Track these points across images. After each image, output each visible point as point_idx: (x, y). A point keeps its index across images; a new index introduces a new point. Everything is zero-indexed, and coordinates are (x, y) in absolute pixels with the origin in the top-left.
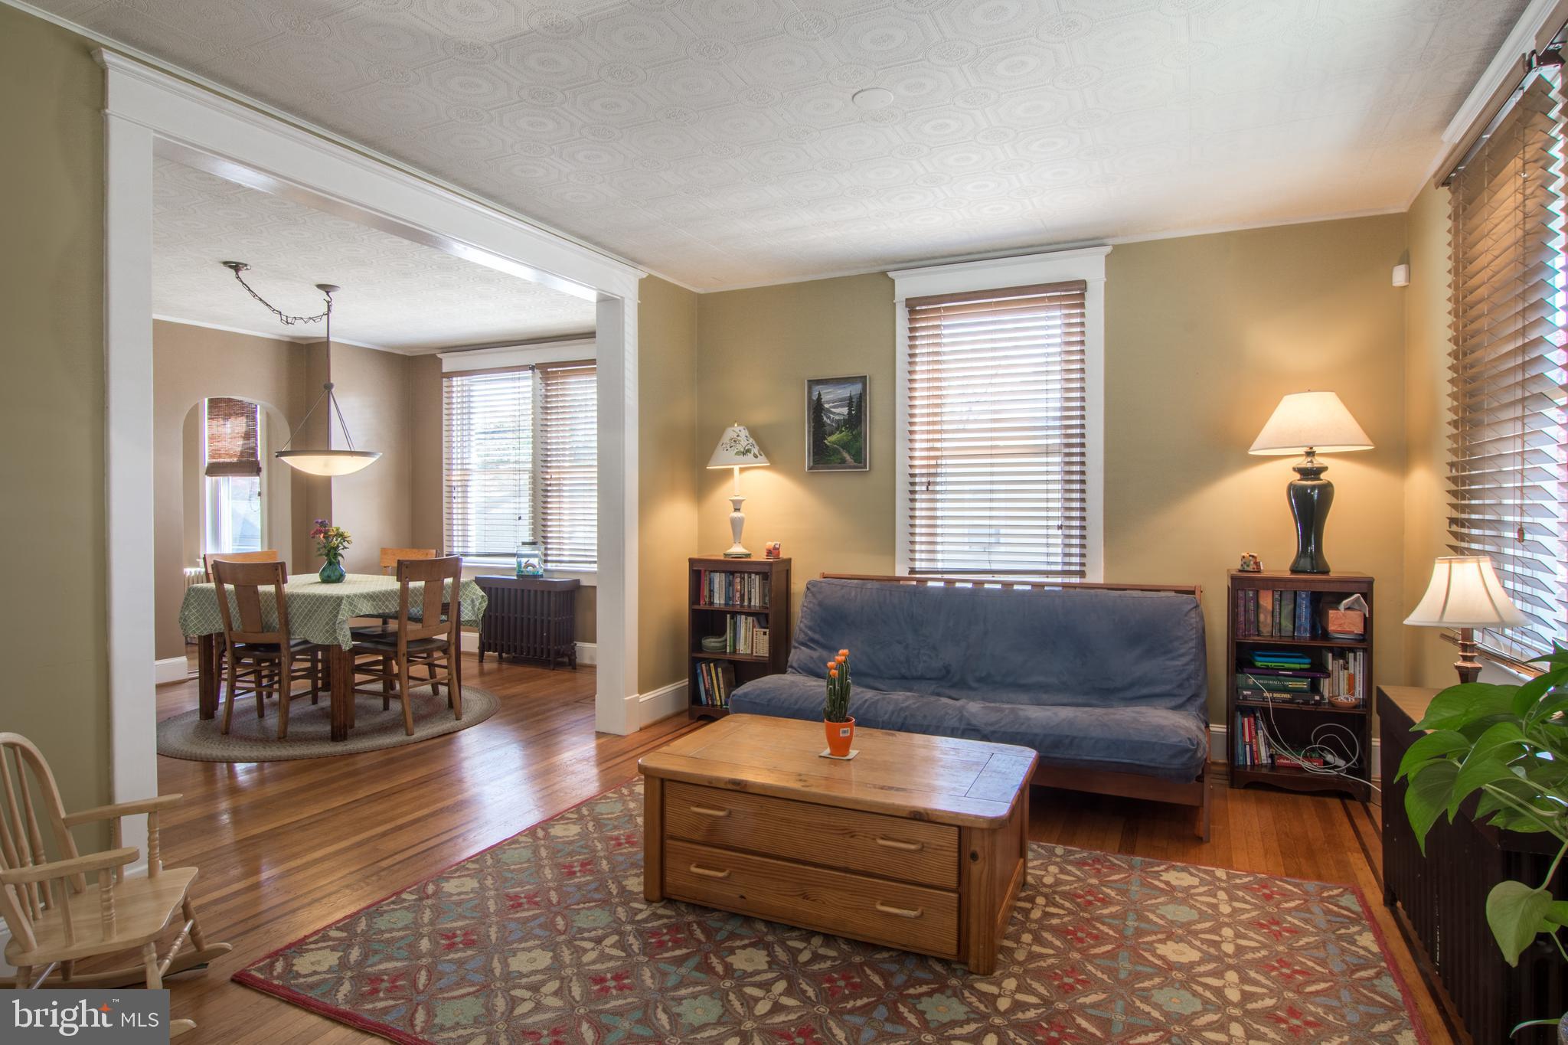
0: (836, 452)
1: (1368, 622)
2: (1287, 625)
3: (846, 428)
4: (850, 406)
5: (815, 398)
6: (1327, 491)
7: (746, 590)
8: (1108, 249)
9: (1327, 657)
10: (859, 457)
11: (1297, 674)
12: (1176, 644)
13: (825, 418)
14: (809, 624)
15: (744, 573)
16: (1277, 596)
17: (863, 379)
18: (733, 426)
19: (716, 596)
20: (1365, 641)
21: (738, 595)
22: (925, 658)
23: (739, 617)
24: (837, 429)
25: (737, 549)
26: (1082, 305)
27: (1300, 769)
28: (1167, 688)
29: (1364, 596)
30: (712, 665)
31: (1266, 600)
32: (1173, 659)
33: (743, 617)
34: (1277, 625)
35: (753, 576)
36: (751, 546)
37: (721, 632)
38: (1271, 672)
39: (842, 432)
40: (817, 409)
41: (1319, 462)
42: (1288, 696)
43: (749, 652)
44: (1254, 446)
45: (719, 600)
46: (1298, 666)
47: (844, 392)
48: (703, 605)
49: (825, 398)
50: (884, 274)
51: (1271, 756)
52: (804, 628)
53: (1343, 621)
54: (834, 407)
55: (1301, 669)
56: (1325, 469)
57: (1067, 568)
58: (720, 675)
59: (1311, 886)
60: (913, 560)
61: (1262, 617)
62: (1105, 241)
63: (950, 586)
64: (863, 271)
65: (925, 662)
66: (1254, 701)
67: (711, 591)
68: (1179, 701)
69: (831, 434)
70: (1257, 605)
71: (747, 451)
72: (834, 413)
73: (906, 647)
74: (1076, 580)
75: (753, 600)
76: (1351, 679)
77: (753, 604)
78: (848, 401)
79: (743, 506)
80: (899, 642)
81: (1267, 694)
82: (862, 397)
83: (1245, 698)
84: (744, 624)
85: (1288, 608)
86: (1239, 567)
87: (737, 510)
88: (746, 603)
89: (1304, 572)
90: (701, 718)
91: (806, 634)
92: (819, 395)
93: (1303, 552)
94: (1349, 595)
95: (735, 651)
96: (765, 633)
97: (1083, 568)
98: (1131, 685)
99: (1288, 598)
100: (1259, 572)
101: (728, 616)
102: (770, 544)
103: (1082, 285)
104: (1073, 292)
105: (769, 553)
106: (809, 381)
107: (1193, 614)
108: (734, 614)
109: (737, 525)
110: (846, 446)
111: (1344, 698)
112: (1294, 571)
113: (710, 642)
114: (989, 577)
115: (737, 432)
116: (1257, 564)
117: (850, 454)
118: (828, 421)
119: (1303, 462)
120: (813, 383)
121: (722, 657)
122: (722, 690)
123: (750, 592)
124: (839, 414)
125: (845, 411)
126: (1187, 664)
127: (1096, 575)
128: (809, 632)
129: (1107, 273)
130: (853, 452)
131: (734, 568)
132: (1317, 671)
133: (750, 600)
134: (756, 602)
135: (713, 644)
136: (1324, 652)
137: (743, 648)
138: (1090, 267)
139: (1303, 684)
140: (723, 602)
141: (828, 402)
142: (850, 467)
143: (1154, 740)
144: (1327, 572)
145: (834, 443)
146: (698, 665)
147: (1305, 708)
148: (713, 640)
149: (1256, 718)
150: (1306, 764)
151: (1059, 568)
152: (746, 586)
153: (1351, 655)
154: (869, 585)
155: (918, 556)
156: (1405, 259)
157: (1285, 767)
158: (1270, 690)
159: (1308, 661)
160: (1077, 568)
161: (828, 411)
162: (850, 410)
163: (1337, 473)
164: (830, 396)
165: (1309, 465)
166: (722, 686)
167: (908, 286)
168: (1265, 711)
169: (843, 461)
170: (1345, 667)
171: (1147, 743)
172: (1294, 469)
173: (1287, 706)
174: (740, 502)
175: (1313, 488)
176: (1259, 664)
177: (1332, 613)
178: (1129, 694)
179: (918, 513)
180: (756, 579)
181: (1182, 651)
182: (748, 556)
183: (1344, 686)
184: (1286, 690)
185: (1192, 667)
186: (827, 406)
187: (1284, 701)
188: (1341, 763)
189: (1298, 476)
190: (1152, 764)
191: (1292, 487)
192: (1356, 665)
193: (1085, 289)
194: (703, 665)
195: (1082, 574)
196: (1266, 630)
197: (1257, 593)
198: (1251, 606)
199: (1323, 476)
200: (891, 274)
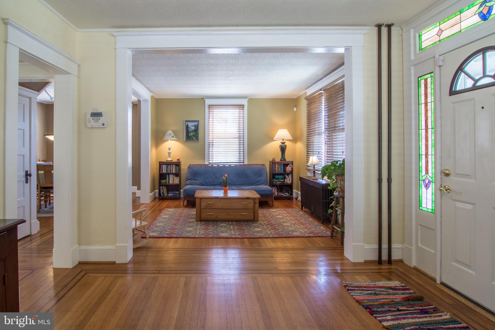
0: (192, 137)
1: (292, 169)
2: (280, 170)
3: (194, 132)
4: (195, 127)
5: (187, 125)
6: (286, 146)
7: (171, 168)
8: (248, 99)
9: (286, 176)
10: (197, 138)
11: (282, 179)
12: (263, 174)
13: (189, 129)
14: (190, 175)
15: (171, 164)
16: (278, 165)
17: (198, 121)
18: (169, 130)
19: (164, 170)
20: (292, 172)
21: (169, 170)
22: (216, 181)
23: (170, 175)
24: (192, 132)
25: (169, 159)
26: (243, 109)
27: (282, 196)
28: (262, 182)
29: (292, 164)
30: (164, 187)
31: (277, 166)
32: (263, 177)
33: (171, 175)
34: (278, 170)
35: (173, 165)
36: (173, 158)
37: (165, 179)
38: (278, 179)
39: (193, 133)
40: (187, 127)
41: (284, 141)
42: (281, 182)
43: (172, 183)
44: (274, 138)
45: (164, 171)
46: (282, 177)
47: (194, 124)
48: (161, 172)
49: (189, 125)
50: (203, 99)
51: (277, 194)
52: (189, 176)
53: (288, 169)
54: (191, 127)
55: (282, 178)
56: (285, 142)
57: (240, 161)
58: (165, 189)
59: (291, 209)
60: (209, 161)
61: (276, 169)
62: (247, 97)
63: (218, 166)
64: (198, 97)
65: (217, 181)
66: (275, 184)
67: (163, 169)
68: (265, 184)
69: (190, 133)
70: (275, 167)
71: (173, 137)
72: (191, 128)
73: (212, 178)
74: (242, 164)
75: (173, 171)
76: (290, 179)
77: (173, 172)
78: (195, 126)
79: (171, 149)
80: (211, 178)
81: (277, 182)
82: (198, 125)
83: (274, 183)
84: (171, 177)
85: (280, 167)
86: (272, 160)
87: (169, 150)
88: (171, 172)
89: (283, 161)
90: (162, 199)
91: (190, 177)
92: (188, 124)
93: (282, 157)
94: (289, 164)
95: (169, 183)
96: (177, 178)
97: (244, 161)
98: (256, 182)
99: (280, 165)
100: (275, 161)
101: (167, 175)
102: (178, 158)
103: (243, 106)
104: (242, 106)
105: (178, 160)
106: (185, 121)
107: (265, 169)
108: (169, 174)
109: (169, 154)
110: (194, 136)
111: (289, 182)
112: (281, 160)
113: (163, 181)
114: (225, 164)
115: (170, 132)
116: (275, 159)
117: (195, 137)
118: (190, 130)
119: (282, 141)
120: (187, 121)
121: (166, 184)
122: (166, 192)
123: (172, 169)
124: (192, 129)
125: (194, 128)
126: (265, 178)
127: (246, 163)
128: (191, 177)
129: (248, 104)
130: (196, 137)
131: (168, 164)
132: (285, 178)
133: (172, 171)
134: (174, 171)
135: (164, 182)
136: (285, 175)
137: (171, 182)
138: (245, 102)
139: (283, 180)
140: (165, 172)
141: (190, 126)
142: (195, 140)
143: (266, 189)
144: (286, 161)
145: (191, 135)
146: (160, 187)
147: (283, 184)
148: (164, 181)
149: (275, 187)
150: (283, 195)
151: (238, 161)
152: (172, 167)
153: (289, 175)
154: (202, 166)
155: (210, 160)
156: (296, 106)
157: (280, 195)
158: (278, 182)
159: (283, 176)
160: (242, 161)
161: (190, 128)
162: (195, 128)
163: (287, 143)
164: (190, 124)
165: (283, 142)
166: (166, 191)
167: (208, 102)
168: (277, 186)
169: (193, 139)
170: (288, 177)
171: (265, 190)
172: (281, 142)
173: (280, 184)
174: (170, 148)
175: (284, 146)
176: (276, 177)
177: (287, 167)
178: (255, 184)
179: (210, 151)
180: (174, 166)
181: (264, 176)
182: (172, 161)
183: (288, 180)
184: (280, 182)
185: (266, 179)
186: (189, 127)
187: (280, 183)
188: (288, 194)
189: (281, 144)
190: (267, 193)
191: (280, 145)
192: (290, 177)
193: (244, 106)
194: (161, 187)
195: (243, 162)
196: (277, 171)
197: (275, 164)
198: (274, 167)
199: (285, 144)
200: (205, 99)
